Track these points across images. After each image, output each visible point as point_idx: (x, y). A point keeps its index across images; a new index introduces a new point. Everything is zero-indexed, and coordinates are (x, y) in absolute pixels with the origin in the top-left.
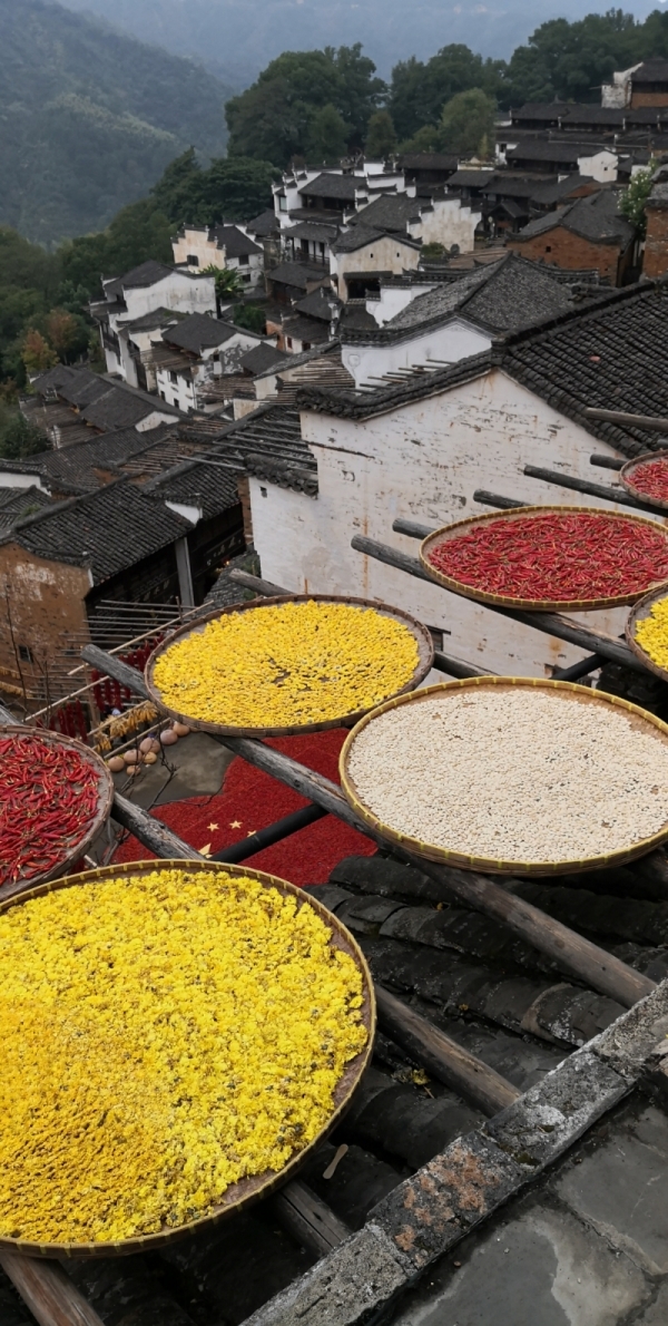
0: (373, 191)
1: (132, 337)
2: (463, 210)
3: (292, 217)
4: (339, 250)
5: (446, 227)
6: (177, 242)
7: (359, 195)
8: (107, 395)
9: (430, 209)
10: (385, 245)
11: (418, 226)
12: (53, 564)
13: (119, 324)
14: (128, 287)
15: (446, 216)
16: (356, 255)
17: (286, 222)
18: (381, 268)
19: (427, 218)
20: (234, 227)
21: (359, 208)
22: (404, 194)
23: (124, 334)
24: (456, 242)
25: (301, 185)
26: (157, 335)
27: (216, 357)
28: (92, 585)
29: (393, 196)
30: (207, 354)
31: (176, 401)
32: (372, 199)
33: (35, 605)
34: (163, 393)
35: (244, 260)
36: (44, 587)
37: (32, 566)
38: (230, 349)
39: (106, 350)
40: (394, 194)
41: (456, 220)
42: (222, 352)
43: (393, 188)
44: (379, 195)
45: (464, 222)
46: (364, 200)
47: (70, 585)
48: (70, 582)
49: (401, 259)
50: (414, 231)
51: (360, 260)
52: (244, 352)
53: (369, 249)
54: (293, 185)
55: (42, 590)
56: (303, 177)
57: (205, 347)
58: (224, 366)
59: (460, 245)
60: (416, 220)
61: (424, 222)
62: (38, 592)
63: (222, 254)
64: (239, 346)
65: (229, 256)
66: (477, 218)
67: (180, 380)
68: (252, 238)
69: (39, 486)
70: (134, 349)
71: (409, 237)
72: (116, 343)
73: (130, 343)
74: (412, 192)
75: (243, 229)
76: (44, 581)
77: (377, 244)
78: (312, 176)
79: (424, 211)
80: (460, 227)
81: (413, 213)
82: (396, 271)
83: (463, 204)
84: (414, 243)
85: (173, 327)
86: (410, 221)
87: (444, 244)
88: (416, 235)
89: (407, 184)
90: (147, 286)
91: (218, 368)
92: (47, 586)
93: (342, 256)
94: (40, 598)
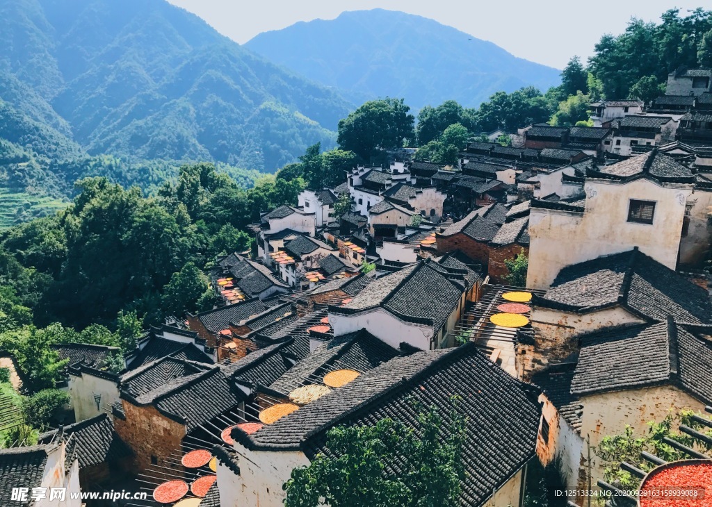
1: (270, 243)
2: (438, 193)
4: (372, 213)
5: (428, 201)
6: (300, 194)
7: (389, 182)
8: (251, 274)
9: (421, 192)
10: (394, 213)
11: (414, 200)
12: (169, 420)
13: (265, 235)
14: (270, 218)
15: (429, 196)
16: (379, 216)
18: (392, 223)
19: (419, 196)
20: (328, 190)
21: (387, 188)
22: (410, 182)
23: (267, 240)
24: (433, 208)
25: (361, 174)
26: (280, 243)
27: (308, 259)
28: (187, 433)
30: (303, 257)
31: (287, 278)
33: (160, 437)
34: (282, 272)
37: (160, 418)
38: (316, 255)
39: (259, 246)
40: (405, 183)
41: (434, 198)
42: (311, 257)
43: (405, 180)
44: (397, 183)
45: (438, 199)
46: (390, 185)
47: (176, 431)
49: (401, 220)
50: (412, 203)
51: (381, 219)
52: (323, 257)
53: (386, 214)
54: (357, 174)
55: (164, 431)
56: (362, 170)
57: (303, 254)
58: (312, 263)
59: (435, 209)
60: (413, 197)
61: (417, 199)
62: (162, 431)
63: (320, 203)
64: (320, 254)
65: (323, 204)
66: (444, 197)
67: (290, 268)
68: (336, 195)
69: (194, 343)
70: (271, 249)
71: (410, 205)
72: (263, 244)
73: (269, 246)
74: (414, 182)
75: (332, 191)
76: (165, 426)
77: (390, 212)
78: (366, 170)
79: (417, 193)
80: (436, 201)
81: (413, 193)
82: (399, 225)
83: (438, 190)
84: (409, 212)
85: (290, 241)
86: (411, 198)
87: (427, 209)
88: (412, 206)
89: (411, 178)
90: (281, 218)
91: (309, 264)
92: (166, 429)
93: (374, 216)
94: (163, 434)
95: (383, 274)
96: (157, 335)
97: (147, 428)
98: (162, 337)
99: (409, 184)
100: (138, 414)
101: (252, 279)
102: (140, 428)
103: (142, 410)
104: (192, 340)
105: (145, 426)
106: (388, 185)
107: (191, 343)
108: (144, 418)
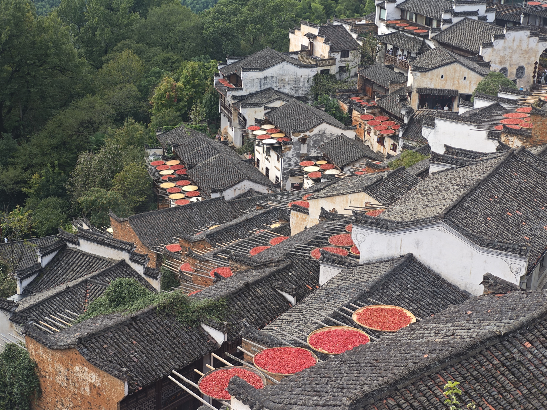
0: (456, 14)
1: (241, 111)
2: (532, 39)
3: (388, 26)
4: (416, 69)
5: (515, 51)
6: (294, 33)
7: (445, 16)
8: (212, 159)
9: (503, 37)
10: (455, 71)
11: (489, 50)
12: (101, 372)
13: (234, 97)
14: (245, 70)
15: (516, 43)
16: (429, 74)
17: (383, 30)
18: (449, 86)
19: (499, 44)
20: (341, 25)
21: (443, 27)
22: (485, 18)
24: (522, 65)
27: (304, 140)
28: (127, 394)
29: (474, 21)
31: (267, 169)
32: (455, 20)
33: (83, 397)
34: (258, 160)
35: (345, 54)
36: (93, 387)
37: (86, 369)
38: (316, 135)
39: (222, 115)
40: (475, 18)
41: (524, 46)
42: (309, 137)
43: (476, 13)
44: (462, 18)
45: (532, 49)
46: (449, 21)
47: (110, 390)
48: (111, 388)
49: (467, 82)
50: (486, 54)
51: (432, 79)
52: (328, 138)
53: (441, 71)
55: (90, 389)
59: (525, 66)
60: (488, 45)
61: (495, 47)
62: (87, 389)
63: (327, 48)
64: (324, 133)
65: (332, 50)
67: (273, 154)
68: (355, 36)
69: (128, 261)
70: (243, 121)
71: (481, 58)
72: (229, 111)
73: (240, 114)
75: (348, 28)
76: (93, 381)
77: (447, 67)
79: (497, 37)
80: (527, 52)
82: (462, 91)
83: (532, 35)
84: (480, 69)
85: (274, 109)
87: (511, 65)
88: (486, 60)
89: (487, 11)
90: (261, 69)
91: (304, 150)
92: (95, 387)
93: (419, 74)
94: (88, 394)
95: (443, 169)
96: (70, 245)
97: (64, 384)
98: (78, 247)
100: (50, 360)
102: (53, 384)
103: (58, 355)
104: (125, 256)
105: (61, 380)
106: (446, 21)
107: (123, 261)
108: (59, 367)
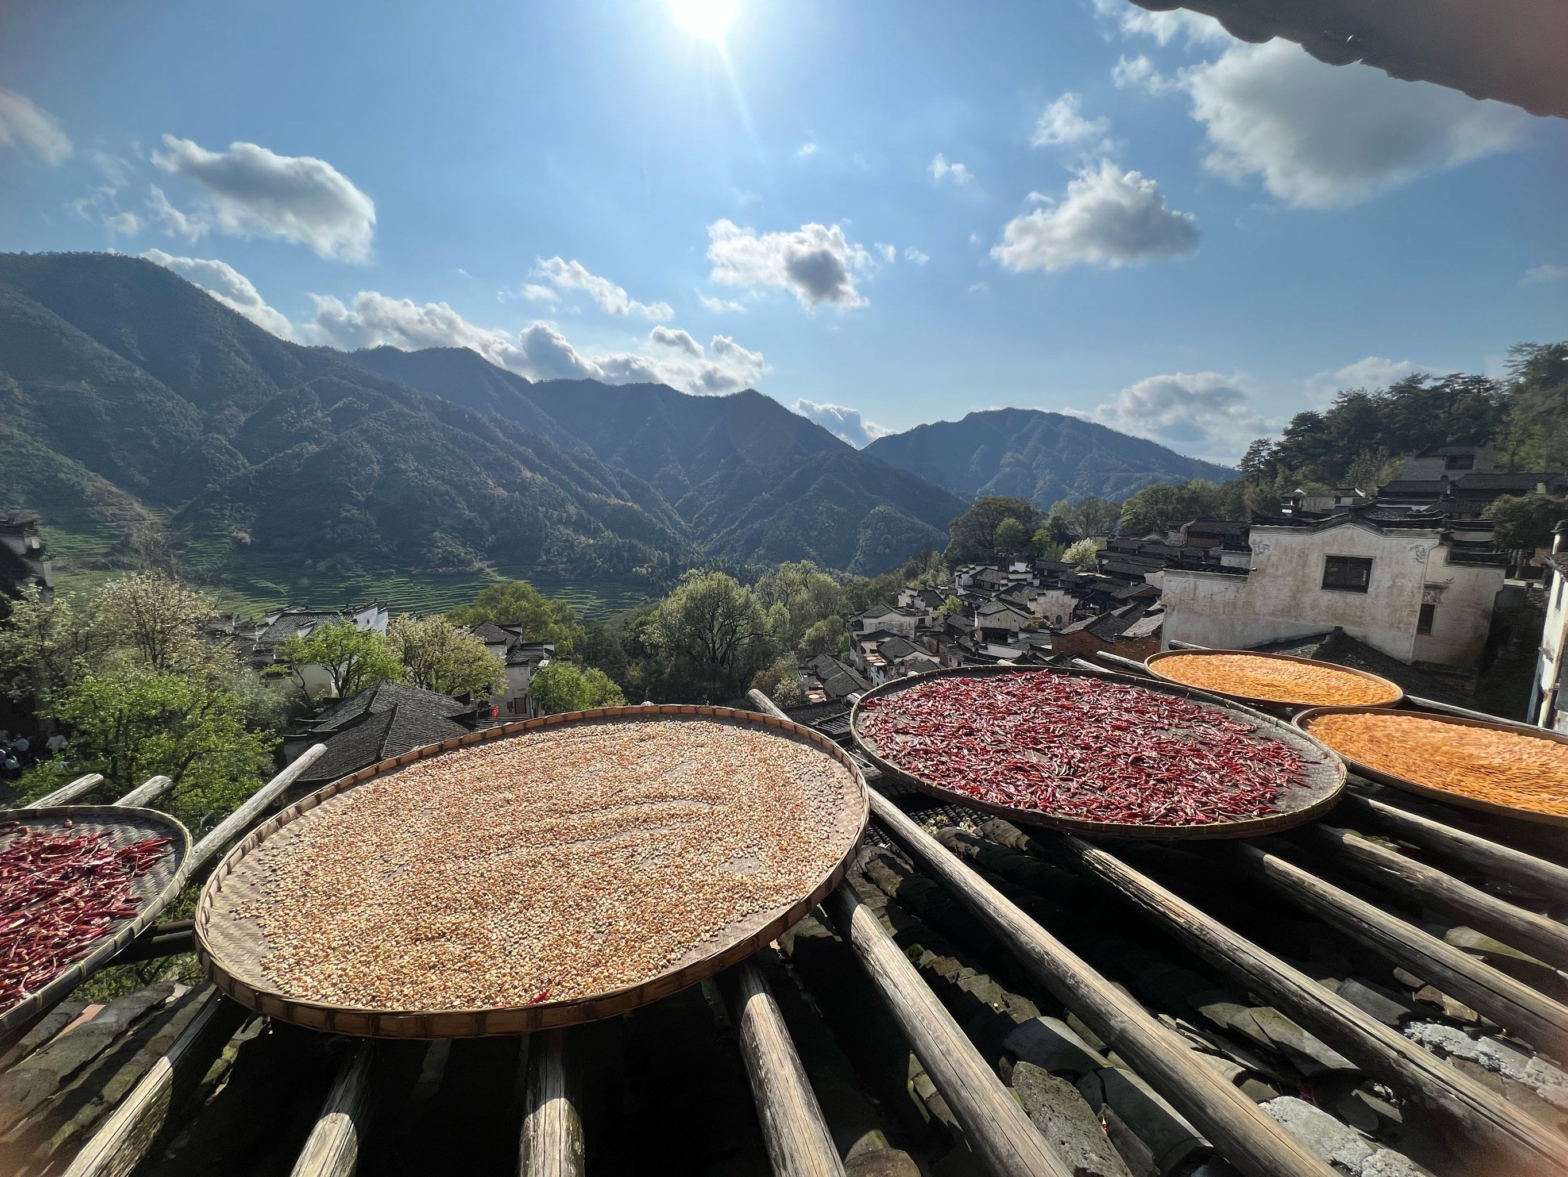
23: (860, 641)
25: (972, 572)
26: (873, 645)
30: (898, 660)
54: (967, 572)
56: (974, 568)
57: (896, 657)
58: (906, 668)
66: (1074, 602)
74: (1037, 582)
78: (979, 568)
81: (1033, 595)
86: (1031, 600)
99: (1031, 584)
101: (838, 680)
